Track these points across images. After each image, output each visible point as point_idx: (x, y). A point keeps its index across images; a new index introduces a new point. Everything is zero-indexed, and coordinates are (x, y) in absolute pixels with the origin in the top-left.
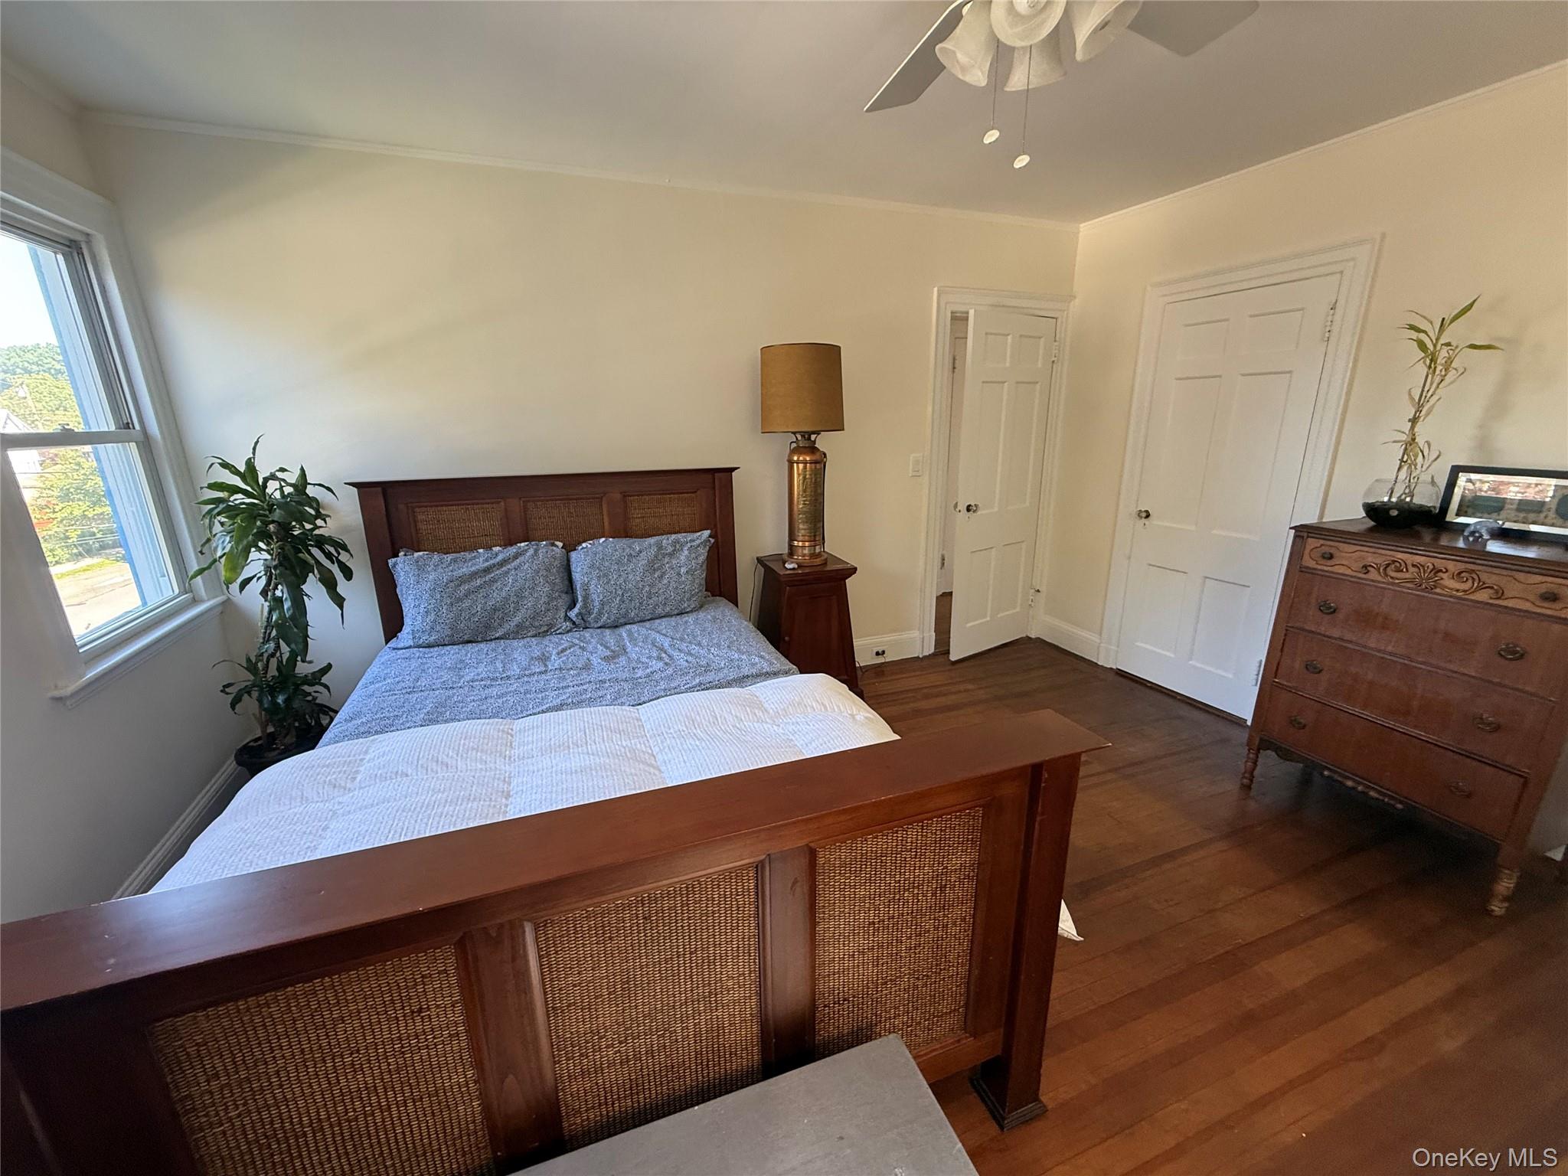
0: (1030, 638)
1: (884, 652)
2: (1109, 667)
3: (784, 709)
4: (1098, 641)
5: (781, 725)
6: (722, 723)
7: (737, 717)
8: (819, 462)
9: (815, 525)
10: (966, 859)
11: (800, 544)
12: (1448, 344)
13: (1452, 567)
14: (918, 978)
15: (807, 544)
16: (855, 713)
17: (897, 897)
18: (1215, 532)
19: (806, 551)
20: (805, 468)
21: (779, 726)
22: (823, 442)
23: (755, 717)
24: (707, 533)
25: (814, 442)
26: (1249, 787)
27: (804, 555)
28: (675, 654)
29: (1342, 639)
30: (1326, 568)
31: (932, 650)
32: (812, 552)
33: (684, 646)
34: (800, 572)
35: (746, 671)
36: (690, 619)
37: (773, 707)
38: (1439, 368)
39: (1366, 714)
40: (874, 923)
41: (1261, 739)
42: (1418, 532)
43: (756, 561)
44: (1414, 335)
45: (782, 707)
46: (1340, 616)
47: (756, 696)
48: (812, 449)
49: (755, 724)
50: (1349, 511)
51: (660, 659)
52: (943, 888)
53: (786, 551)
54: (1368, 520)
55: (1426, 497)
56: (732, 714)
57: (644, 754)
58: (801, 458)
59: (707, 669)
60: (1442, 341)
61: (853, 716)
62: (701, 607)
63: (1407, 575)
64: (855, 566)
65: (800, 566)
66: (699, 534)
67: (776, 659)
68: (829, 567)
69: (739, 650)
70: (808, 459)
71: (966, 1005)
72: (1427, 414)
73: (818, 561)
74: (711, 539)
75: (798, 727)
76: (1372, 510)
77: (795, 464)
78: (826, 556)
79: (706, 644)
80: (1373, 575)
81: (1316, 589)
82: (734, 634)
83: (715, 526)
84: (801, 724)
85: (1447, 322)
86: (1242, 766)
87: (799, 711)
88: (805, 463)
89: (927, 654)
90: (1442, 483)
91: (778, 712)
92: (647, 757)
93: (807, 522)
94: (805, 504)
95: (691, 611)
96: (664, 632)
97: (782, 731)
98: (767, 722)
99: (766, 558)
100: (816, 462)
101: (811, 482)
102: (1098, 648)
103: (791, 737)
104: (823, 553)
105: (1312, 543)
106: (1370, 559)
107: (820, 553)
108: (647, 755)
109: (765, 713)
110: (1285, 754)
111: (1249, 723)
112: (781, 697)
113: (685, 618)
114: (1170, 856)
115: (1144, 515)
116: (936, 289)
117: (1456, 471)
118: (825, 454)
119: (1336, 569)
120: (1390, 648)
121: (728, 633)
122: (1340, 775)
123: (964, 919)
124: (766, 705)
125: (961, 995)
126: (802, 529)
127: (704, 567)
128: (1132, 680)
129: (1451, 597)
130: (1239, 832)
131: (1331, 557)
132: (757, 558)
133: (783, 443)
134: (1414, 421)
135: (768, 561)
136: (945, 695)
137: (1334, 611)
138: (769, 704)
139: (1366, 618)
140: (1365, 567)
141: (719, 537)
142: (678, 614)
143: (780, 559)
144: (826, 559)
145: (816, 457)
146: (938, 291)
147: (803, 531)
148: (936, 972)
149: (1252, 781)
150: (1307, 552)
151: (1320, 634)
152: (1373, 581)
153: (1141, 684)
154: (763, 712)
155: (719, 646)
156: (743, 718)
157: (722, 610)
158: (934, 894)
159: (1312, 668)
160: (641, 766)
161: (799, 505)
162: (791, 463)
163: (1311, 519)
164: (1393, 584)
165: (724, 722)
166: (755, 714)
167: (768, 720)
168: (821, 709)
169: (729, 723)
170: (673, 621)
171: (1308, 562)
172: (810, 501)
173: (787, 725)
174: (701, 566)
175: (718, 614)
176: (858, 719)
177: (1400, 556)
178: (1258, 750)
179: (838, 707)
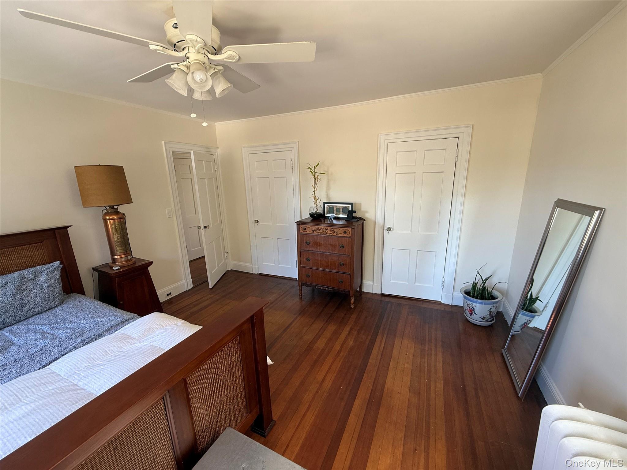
0: (229, 270)
1: (170, 293)
2: (257, 273)
3: (143, 334)
4: (251, 265)
5: (144, 341)
6: (111, 353)
7: (118, 347)
8: (122, 218)
9: (126, 247)
10: (237, 355)
11: (119, 257)
12: (317, 172)
13: (329, 228)
14: (230, 405)
15: (123, 256)
16: (176, 323)
17: (218, 380)
18: (277, 224)
19: (123, 260)
20: (114, 222)
21: (143, 342)
22: (122, 209)
23: (129, 343)
24: (57, 263)
25: (117, 209)
26: (301, 298)
27: (122, 262)
28: (56, 332)
29: (312, 251)
30: (305, 232)
31: (192, 286)
32: (127, 259)
33: (60, 326)
34: (121, 270)
35: (109, 325)
36: (58, 310)
37: (137, 335)
38: (316, 178)
39: (321, 269)
40: (212, 394)
41: (301, 283)
42: (321, 220)
43: (92, 270)
44: (310, 170)
45: (142, 333)
46: (311, 245)
47: (125, 334)
48: (117, 212)
49: (130, 346)
50: (306, 216)
51: (45, 338)
52: (232, 369)
53: (110, 261)
54: (311, 218)
55: (320, 211)
56: (115, 347)
57: (70, 387)
58: (111, 217)
59: (83, 332)
60: (315, 172)
61: (176, 325)
62: (62, 302)
63: (321, 232)
64: (152, 261)
65: (121, 267)
66: (52, 264)
67: (124, 314)
68: (137, 265)
69: (99, 317)
70: (115, 217)
71: (246, 404)
72: (316, 190)
73: (131, 263)
74: (60, 265)
75: (154, 338)
76: (312, 215)
77: (108, 221)
78: (134, 260)
79: (76, 320)
80: (315, 233)
81: (304, 238)
82: (93, 310)
83: (61, 257)
84: (155, 337)
85: (315, 167)
86: (299, 292)
87: (151, 332)
88: (114, 219)
89: (190, 288)
90: (323, 207)
91: (140, 336)
92: (71, 387)
93: (121, 246)
94: (118, 238)
95: (57, 306)
96: (40, 322)
97: (146, 344)
98: (136, 343)
99: (98, 267)
100: (120, 219)
101: (119, 228)
102: (252, 268)
103: (152, 344)
104: (132, 258)
105: (301, 226)
106: (314, 229)
107: (131, 259)
108: (71, 386)
109: (133, 339)
110: (307, 286)
111: (298, 279)
112: (139, 330)
113: (54, 311)
114: (288, 327)
115: (257, 221)
116: (163, 142)
117: (325, 203)
118: (124, 214)
119: (307, 232)
120: (322, 251)
121: (88, 310)
122: (320, 286)
123: (240, 376)
124: (132, 336)
125: (244, 402)
126: (118, 249)
127: (60, 281)
128: (264, 276)
129: (329, 235)
130: (302, 312)
131: (306, 229)
132: (92, 268)
133: (99, 212)
134: (314, 191)
135: (99, 268)
136: (203, 302)
137: (309, 244)
138: (134, 335)
139: (316, 244)
140: (313, 231)
141: (65, 262)
142: (47, 311)
143: (106, 265)
144: (135, 261)
145: (120, 216)
146: (164, 142)
147: (119, 251)
148: (235, 399)
149: (302, 296)
150: (300, 228)
151: (308, 250)
152: (315, 234)
153: (267, 276)
154: (132, 340)
155: (85, 318)
156: (122, 346)
157: (77, 300)
158: (230, 373)
159: (308, 260)
160: (71, 392)
161: (115, 238)
162: (105, 221)
163: (299, 220)
164: (319, 234)
165: (112, 352)
166: (128, 342)
167: (136, 342)
168: (161, 328)
169: (115, 351)
170: (45, 315)
171: (301, 231)
172: (120, 236)
173: (148, 340)
174: (58, 281)
175: (77, 302)
176: (180, 325)
177: (319, 227)
178: (301, 287)
179: (168, 324)
